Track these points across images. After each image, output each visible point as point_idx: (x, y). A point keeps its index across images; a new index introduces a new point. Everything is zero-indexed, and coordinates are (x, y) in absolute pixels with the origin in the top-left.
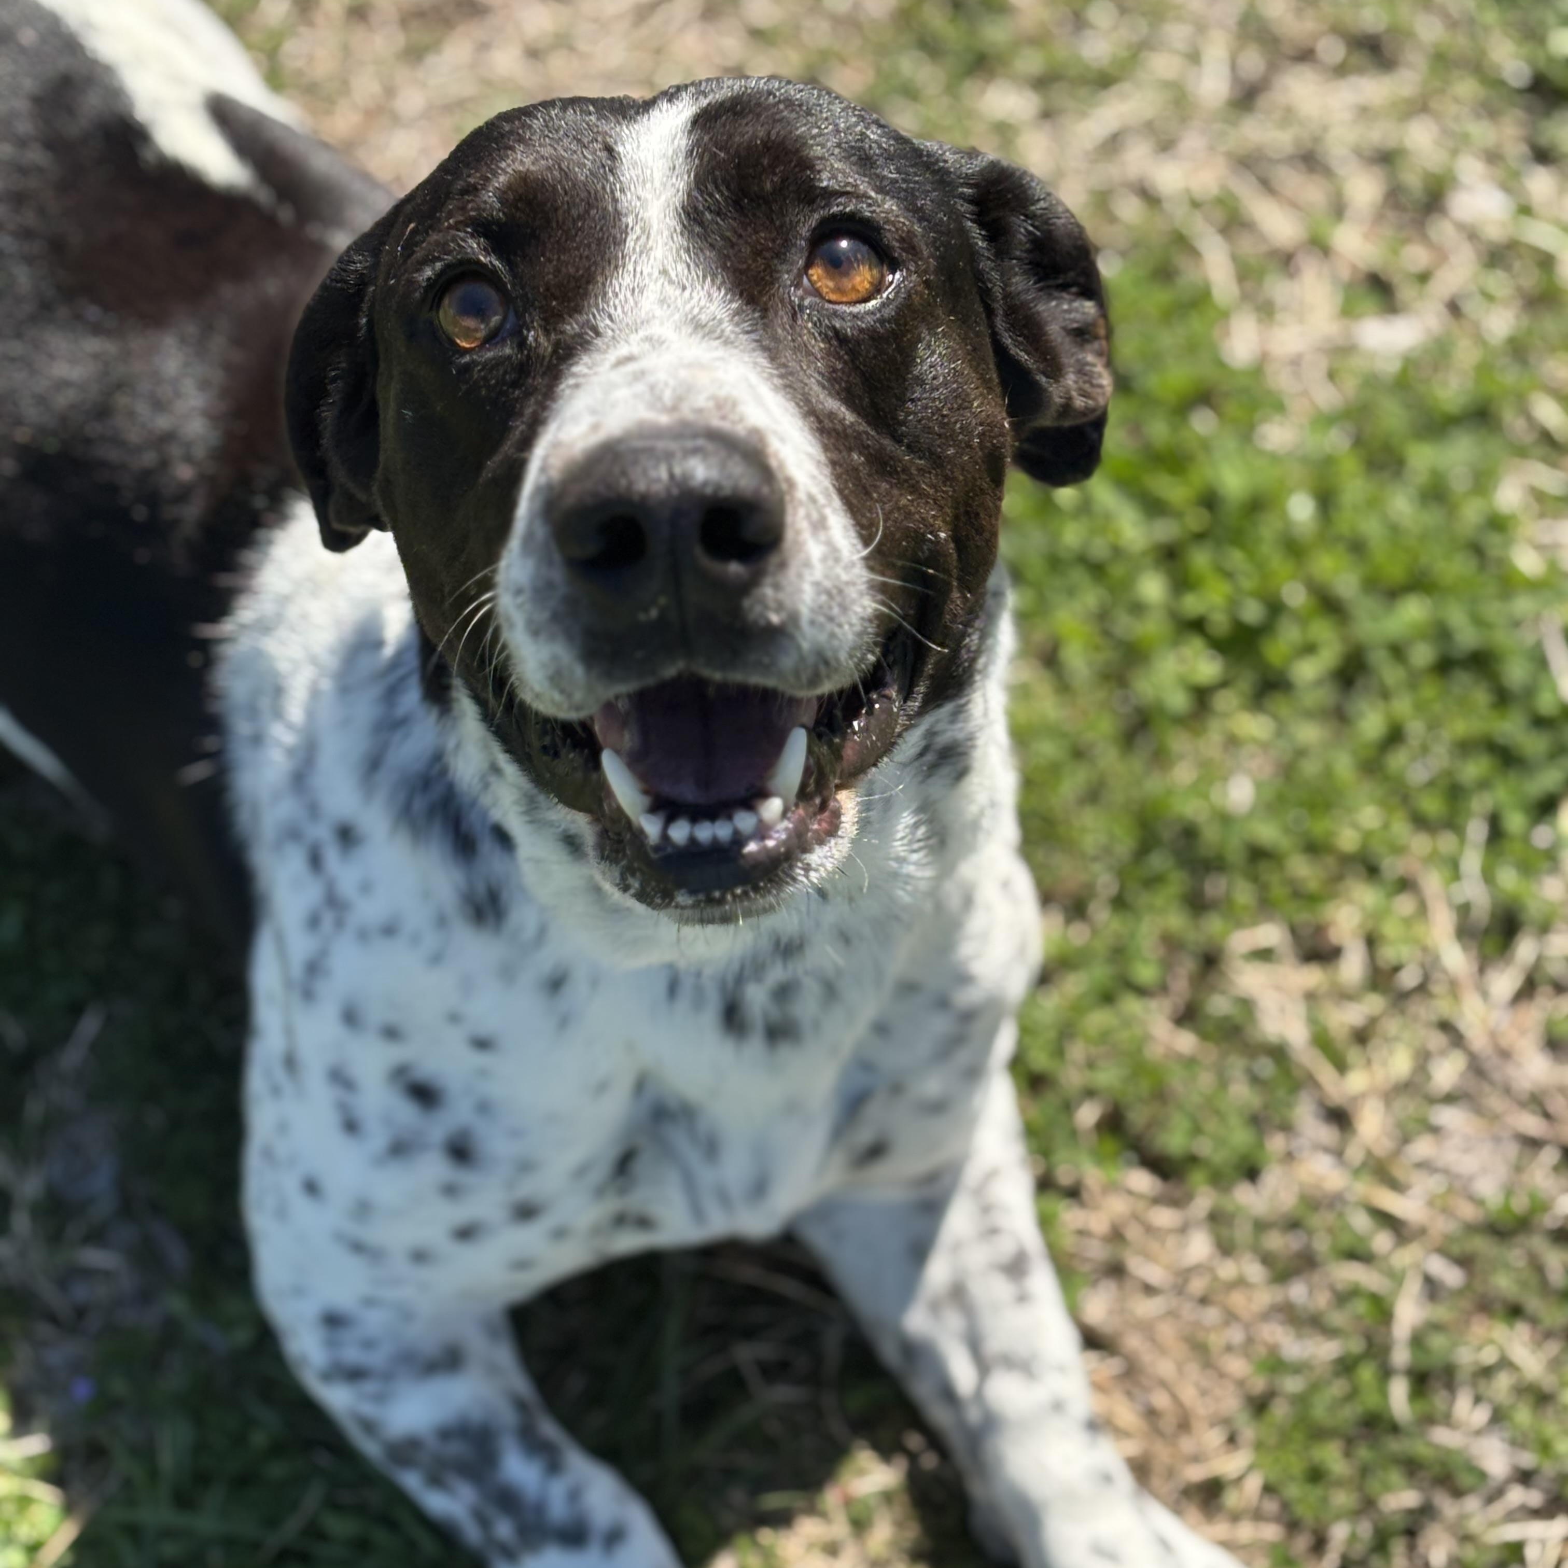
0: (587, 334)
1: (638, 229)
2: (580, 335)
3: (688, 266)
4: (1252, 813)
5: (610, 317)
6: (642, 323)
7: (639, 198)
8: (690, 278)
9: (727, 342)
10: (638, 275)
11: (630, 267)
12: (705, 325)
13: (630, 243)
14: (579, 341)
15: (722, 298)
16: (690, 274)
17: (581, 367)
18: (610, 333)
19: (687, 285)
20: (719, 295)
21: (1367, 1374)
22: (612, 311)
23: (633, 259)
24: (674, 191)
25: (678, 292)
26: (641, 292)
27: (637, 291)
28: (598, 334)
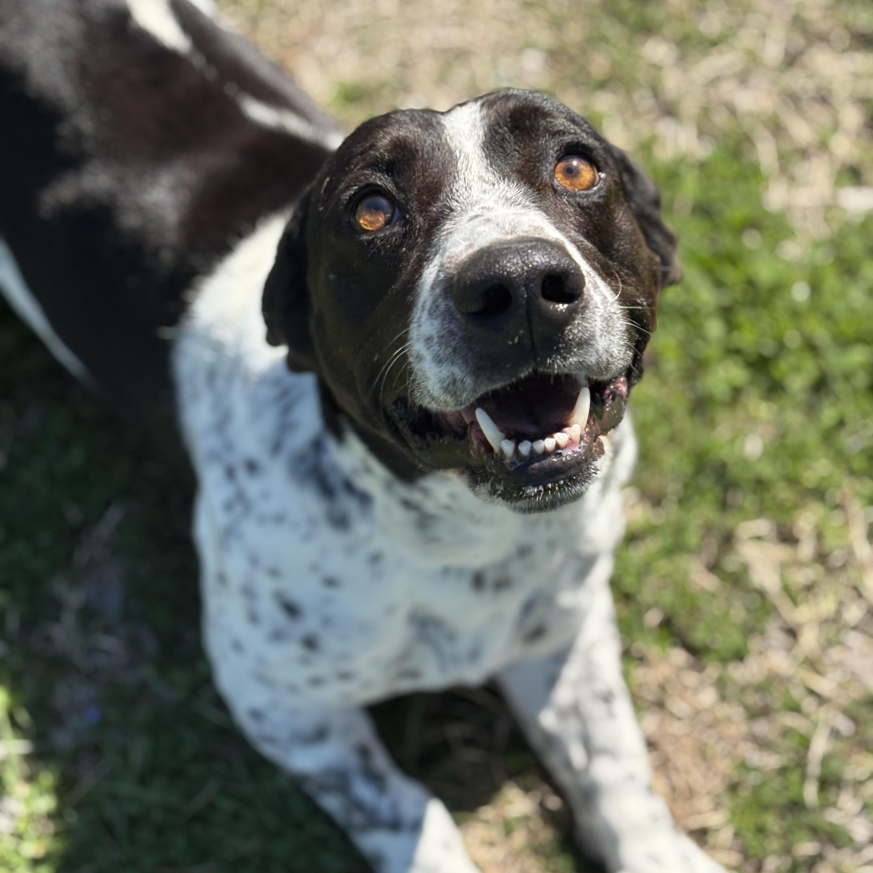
0: (445, 211)
1: (462, 158)
2: (442, 212)
3: (494, 173)
4: (759, 460)
5: (457, 201)
6: (476, 202)
7: (460, 142)
8: (496, 179)
9: (525, 207)
10: (467, 180)
11: (462, 177)
12: (511, 198)
13: (459, 165)
14: (441, 215)
15: (516, 186)
16: (496, 177)
17: (448, 225)
18: (459, 209)
19: (495, 182)
20: (513, 186)
21: (794, 777)
22: (458, 199)
23: (462, 172)
24: (476, 137)
25: (491, 187)
26: (470, 189)
27: (468, 188)
28: (452, 210)
